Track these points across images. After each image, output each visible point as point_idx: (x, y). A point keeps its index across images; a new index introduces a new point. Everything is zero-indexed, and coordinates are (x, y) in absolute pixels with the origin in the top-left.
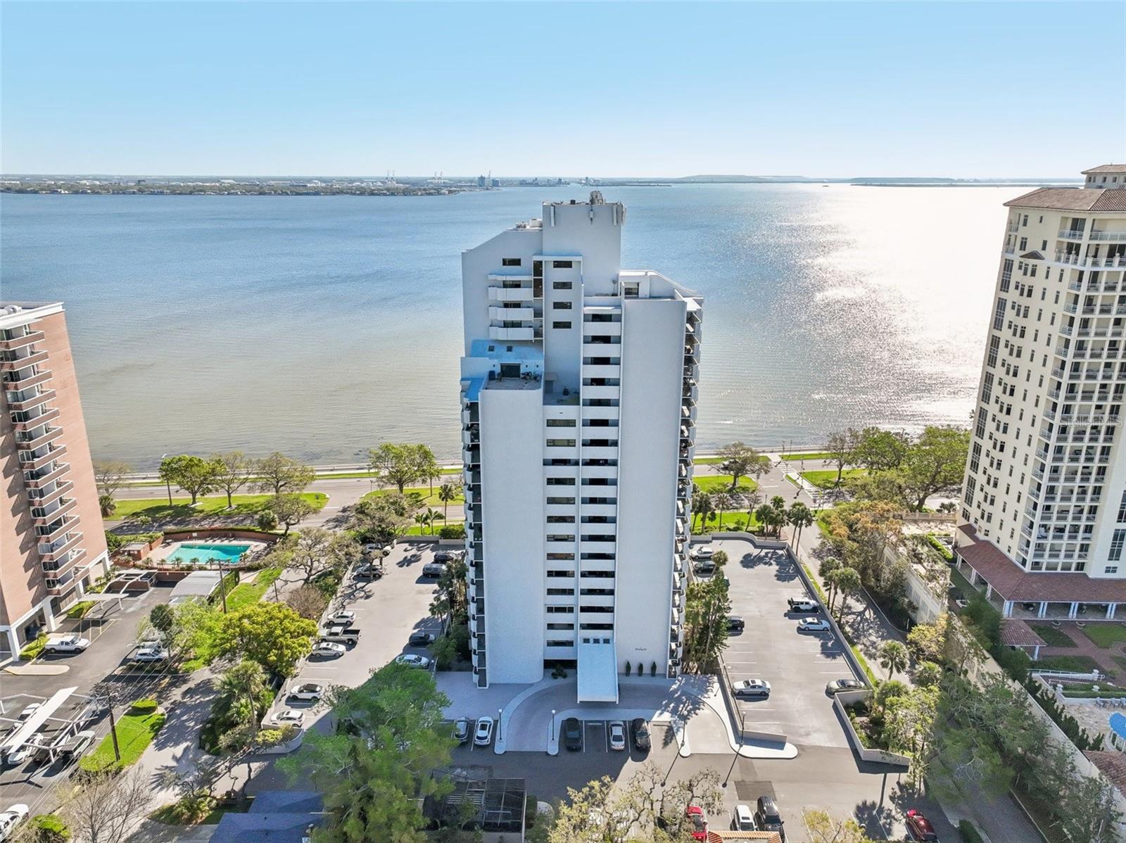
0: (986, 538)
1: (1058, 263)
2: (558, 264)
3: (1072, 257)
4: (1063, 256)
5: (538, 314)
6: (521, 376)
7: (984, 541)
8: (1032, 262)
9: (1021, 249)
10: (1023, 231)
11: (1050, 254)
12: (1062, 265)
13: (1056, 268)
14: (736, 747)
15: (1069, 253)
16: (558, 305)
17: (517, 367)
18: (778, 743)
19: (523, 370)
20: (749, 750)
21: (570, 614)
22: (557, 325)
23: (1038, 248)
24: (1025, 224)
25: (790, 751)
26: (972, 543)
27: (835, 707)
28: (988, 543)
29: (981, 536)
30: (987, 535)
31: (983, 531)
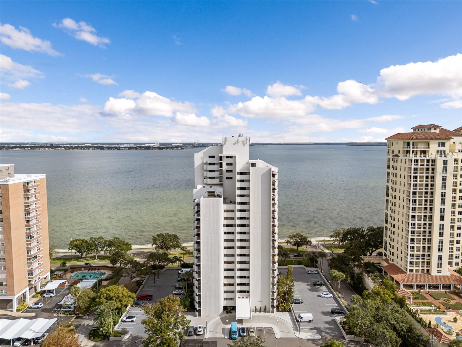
1: (404, 158)
2: (228, 157)
4: (405, 155)
5: (221, 174)
6: (215, 195)
7: (392, 264)
8: (396, 158)
9: (392, 154)
10: (392, 148)
11: (401, 155)
15: (407, 153)
16: (228, 171)
17: (214, 192)
21: (233, 286)
22: (227, 178)
23: (397, 153)
24: (392, 145)
26: (388, 265)
29: (391, 262)
30: (393, 261)
31: (391, 260)
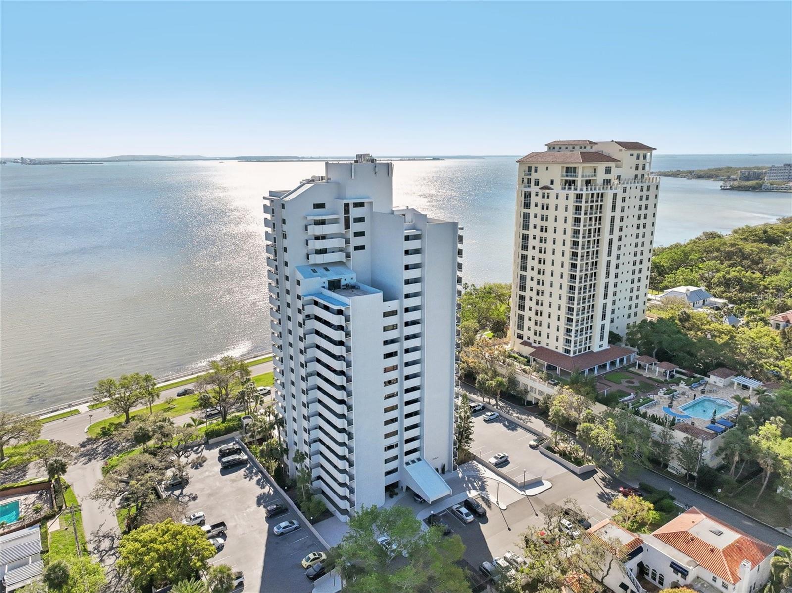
0: (539, 345)
1: (564, 191)
2: (357, 205)
3: (572, 187)
4: (567, 187)
5: (347, 242)
6: (342, 287)
7: (539, 347)
8: (547, 191)
9: (535, 185)
10: (534, 176)
11: (557, 187)
12: (567, 191)
13: (563, 194)
14: (523, 493)
15: (570, 185)
16: (357, 234)
17: (339, 281)
18: (538, 483)
19: (343, 283)
20: (531, 492)
21: (397, 448)
22: (357, 248)
23: (549, 184)
24: (536, 172)
25: (547, 484)
26: (533, 350)
27: (542, 453)
28: (541, 348)
29: (537, 345)
30: (539, 343)
31: (537, 342)
